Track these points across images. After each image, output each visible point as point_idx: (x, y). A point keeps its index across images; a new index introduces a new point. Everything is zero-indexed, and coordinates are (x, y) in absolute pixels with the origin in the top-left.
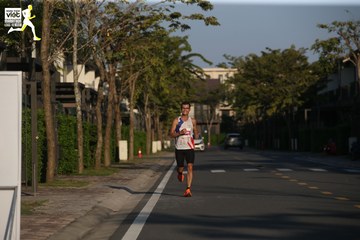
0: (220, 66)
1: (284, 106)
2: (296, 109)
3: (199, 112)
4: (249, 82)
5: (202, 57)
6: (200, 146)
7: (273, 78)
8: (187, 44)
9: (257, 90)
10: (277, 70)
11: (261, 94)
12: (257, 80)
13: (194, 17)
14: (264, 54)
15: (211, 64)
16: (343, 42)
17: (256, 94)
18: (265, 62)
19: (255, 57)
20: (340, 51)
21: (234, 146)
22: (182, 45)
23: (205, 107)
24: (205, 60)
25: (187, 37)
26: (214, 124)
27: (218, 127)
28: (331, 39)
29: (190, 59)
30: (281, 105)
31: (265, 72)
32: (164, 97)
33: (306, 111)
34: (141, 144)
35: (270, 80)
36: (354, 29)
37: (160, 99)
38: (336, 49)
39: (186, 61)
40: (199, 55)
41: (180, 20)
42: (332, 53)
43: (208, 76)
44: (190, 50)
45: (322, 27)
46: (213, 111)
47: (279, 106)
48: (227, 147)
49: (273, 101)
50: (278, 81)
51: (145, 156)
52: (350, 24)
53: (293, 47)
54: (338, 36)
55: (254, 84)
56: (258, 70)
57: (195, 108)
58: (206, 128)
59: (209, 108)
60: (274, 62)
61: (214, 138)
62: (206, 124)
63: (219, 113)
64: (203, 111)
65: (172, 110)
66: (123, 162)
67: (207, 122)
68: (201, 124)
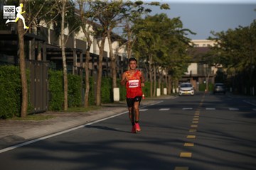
1: (247, 65)
2: (253, 67)
3: (200, 69)
5: (190, 31)
6: (190, 92)
7: (239, 46)
9: (229, 54)
10: (243, 41)
11: (232, 57)
12: (229, 48)
15: (195, 34)
17: (228, 57)
18: (233, 36)
21: (219, 92)
23: (205, 66)
24: (192, 33)
26: (210, 77)
27: (213, 79)
30: (245, 64)
31: (234, 42)
34: (146, 90)
35: (237, 47)
40: (188, 30)
41: (143, 5)
44: (181, 26)
46: (210, 68)
47: (244, 65)
48: (215, 92)
49: (240, 61)
50: (243, 48)
56: (230, 40)
58: (205, 80)
59: (207, 66)
60: (240, 35)
61: (211, 87)
62: (204, 77)
63: (214, 70)
64: (203, 68)
65: (176, 67)
66: (117, 102)
67: (206, 75)
68: (201, 77)
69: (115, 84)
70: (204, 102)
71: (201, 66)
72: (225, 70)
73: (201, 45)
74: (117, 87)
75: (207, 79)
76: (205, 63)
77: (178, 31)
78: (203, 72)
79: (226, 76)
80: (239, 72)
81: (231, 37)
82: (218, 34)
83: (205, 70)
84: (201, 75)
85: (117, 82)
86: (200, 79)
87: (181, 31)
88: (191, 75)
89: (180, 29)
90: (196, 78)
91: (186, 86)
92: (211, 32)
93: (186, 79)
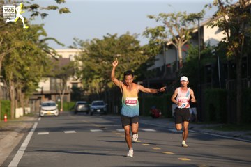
0: (71, 47)
3: (53, 85)
4: (94, 60)
5: (56, 41)
8: (43, 30)
9: (100, 67)
10: (116, 51)
11: (103, 70)
12: (100, 59)
13: (50, 8)
14: (105, 38)
15: (63, 45)
16: (167, 29)
17: (100, 70)
18: (106, 45)
19: (98, 41)
20: (165, 37)
21: (82, 111)
22: (40, 31)
23: (58, 80)
24: (58, 43)
25: (43, 25)
26: (65, 94)
27: (69, 97)
28: (158, 27)
29: (46, 42)
31: (106, 52)
32: (25, 73)
36: (175, 19)
37: (22, 74)
38: (161, 35)
39: (43, 44)
40: (53, 39)
42: (159, 38)
43: (60, 56)
44: (46, 35)
45: (151, 17)
46: (64, 83)
48: (76, 112)
51: (10, 120)
52: (172, 15)
53: (128, 33)
54: (163, 24)
55: (97, 62)
56: (101, 51)
57: (51, 82)
58: (59, 98)
59: (62, 81)
60: (113, 44)
61: (66, 105)
62: (59, 94)
65: (31, 83)
67: (60, 92)
68: (55, 94)
73: (65, 56)
75: (62, 96)
78: (56, 88)
81: (102, 47)
84: (54, 91)
86: (53, 97)
87: (44, 40)
88: (42, 92)
90: (48, 96)
91: (49, 105)
92: (74, 39)
93: (36, 97)
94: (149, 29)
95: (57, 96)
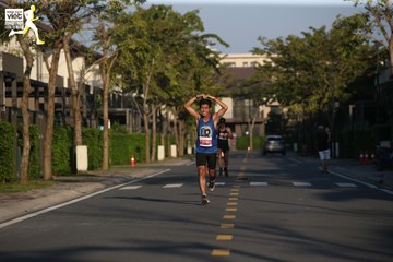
1: (326, 100)
2: (337, 104)
3: (238, 109)
5: (219, 39)
7: (310, 66)
8: (199, 20)
12: (292, 69)
14: (306, 35)
15: (227, 46)
23: (246, 101)
24: (221, 42)
25: (198, 11)
27: (262, 128)
30: (321, 99)
32: (172, 90)
33: (351, 107)
34: (138, 149)
35: (307, 67)
40: (213, 36)
44: (202, 30)
46: (256, 106)
47: (319, 102)
50: (318, 69)
54: (366, 11)
57: (235, 105)
58: (247, 129)
59: (252, 103)
61: (258, 141)
62: (247, 123)
63: (265, 110)
64: (244, 107)
66: (82, 174)
67: (249, 121)
68: (240, 124)
69: (79, 138)
70: (245, 171)
71: (239, 103)
72: (285, 110)
73: (239, 64)
74: (84, 143)
75: (252, 127)
76: (247, 96)
77: (196, 38)
78: (243, 114)
79: (286, 121)
80: (311, 113)
81: (295, 49)
82: (270, 42)
83: (247, 112)
84: (239, 119)
85: (83, 134)
86: (238, 128)
87: (202, 37)
89: (200, 34)
92: (259, 39)
94: (341, 18)
95: (244, 126)
